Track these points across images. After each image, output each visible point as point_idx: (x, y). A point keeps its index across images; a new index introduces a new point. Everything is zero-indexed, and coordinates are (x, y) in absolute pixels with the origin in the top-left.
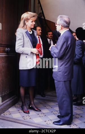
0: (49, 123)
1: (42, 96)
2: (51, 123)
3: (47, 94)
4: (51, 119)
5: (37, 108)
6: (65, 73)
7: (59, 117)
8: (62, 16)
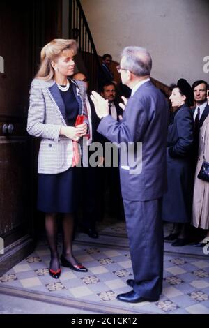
0: (107, 298)
1: (91, 236)
2: (113, 297)
3: (104, 231)
4: (112, 288)
5: (79, 264)
6: (147, 182)
7: (132, 283)
8: (131, 48)
